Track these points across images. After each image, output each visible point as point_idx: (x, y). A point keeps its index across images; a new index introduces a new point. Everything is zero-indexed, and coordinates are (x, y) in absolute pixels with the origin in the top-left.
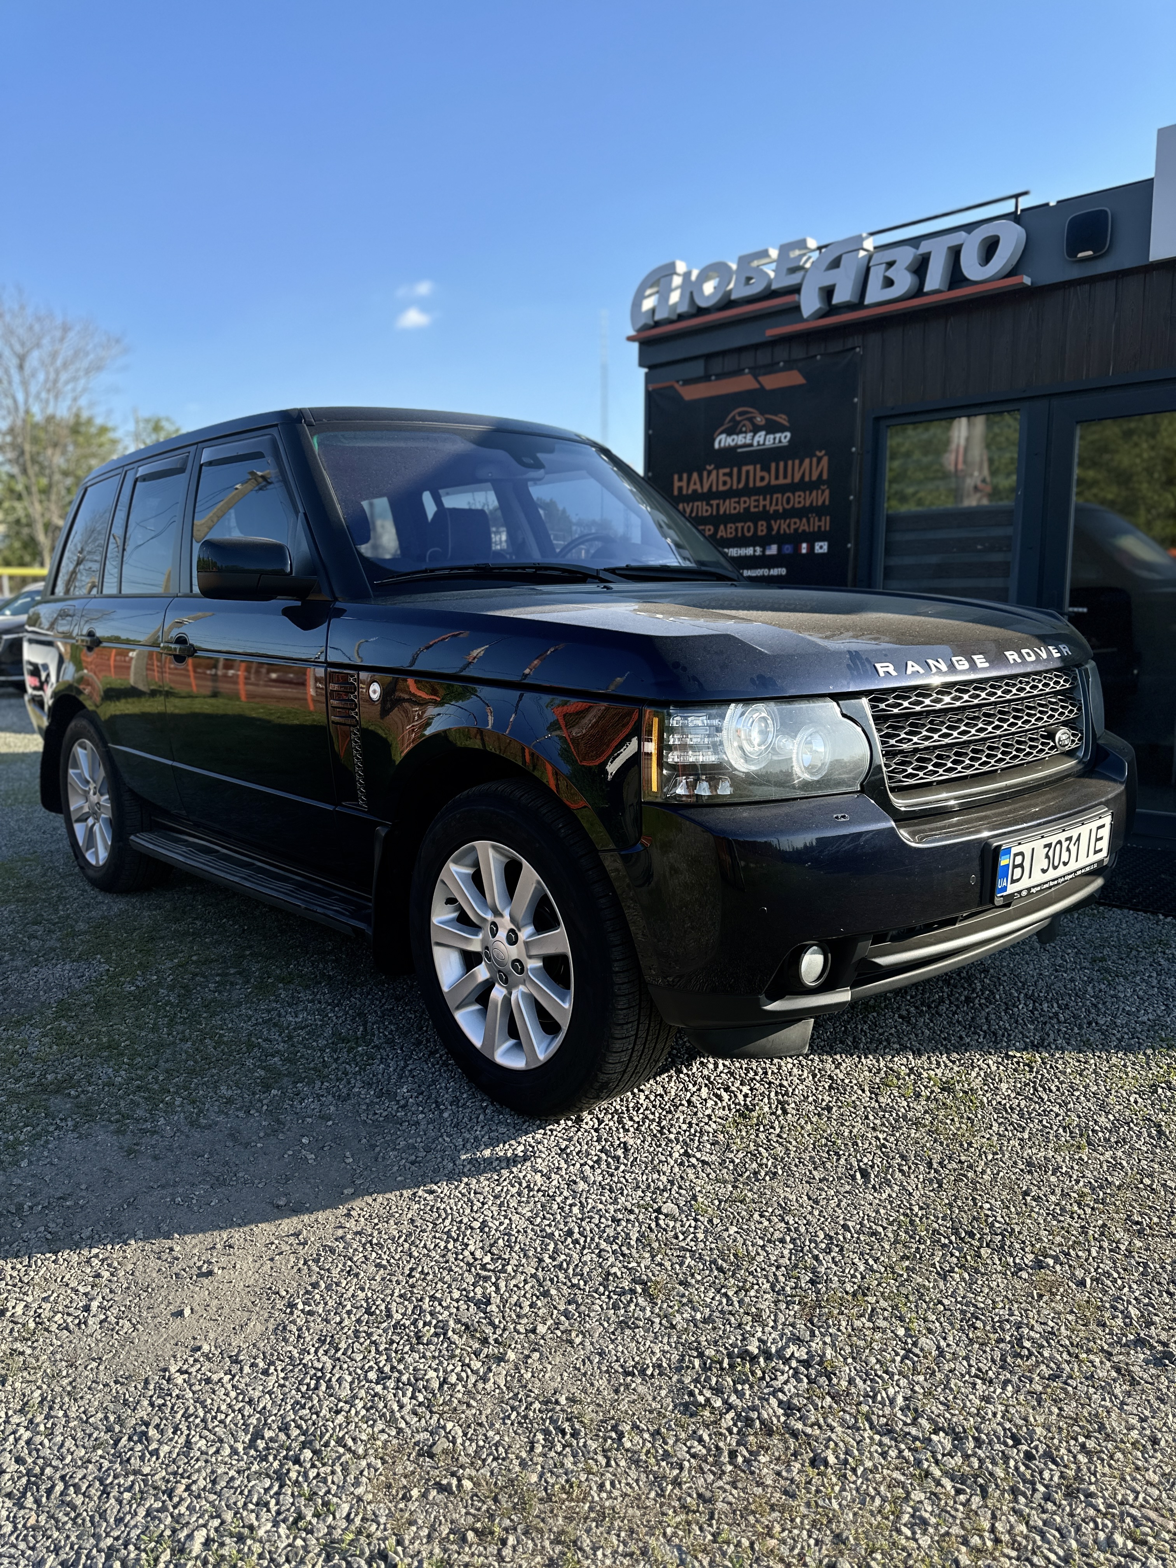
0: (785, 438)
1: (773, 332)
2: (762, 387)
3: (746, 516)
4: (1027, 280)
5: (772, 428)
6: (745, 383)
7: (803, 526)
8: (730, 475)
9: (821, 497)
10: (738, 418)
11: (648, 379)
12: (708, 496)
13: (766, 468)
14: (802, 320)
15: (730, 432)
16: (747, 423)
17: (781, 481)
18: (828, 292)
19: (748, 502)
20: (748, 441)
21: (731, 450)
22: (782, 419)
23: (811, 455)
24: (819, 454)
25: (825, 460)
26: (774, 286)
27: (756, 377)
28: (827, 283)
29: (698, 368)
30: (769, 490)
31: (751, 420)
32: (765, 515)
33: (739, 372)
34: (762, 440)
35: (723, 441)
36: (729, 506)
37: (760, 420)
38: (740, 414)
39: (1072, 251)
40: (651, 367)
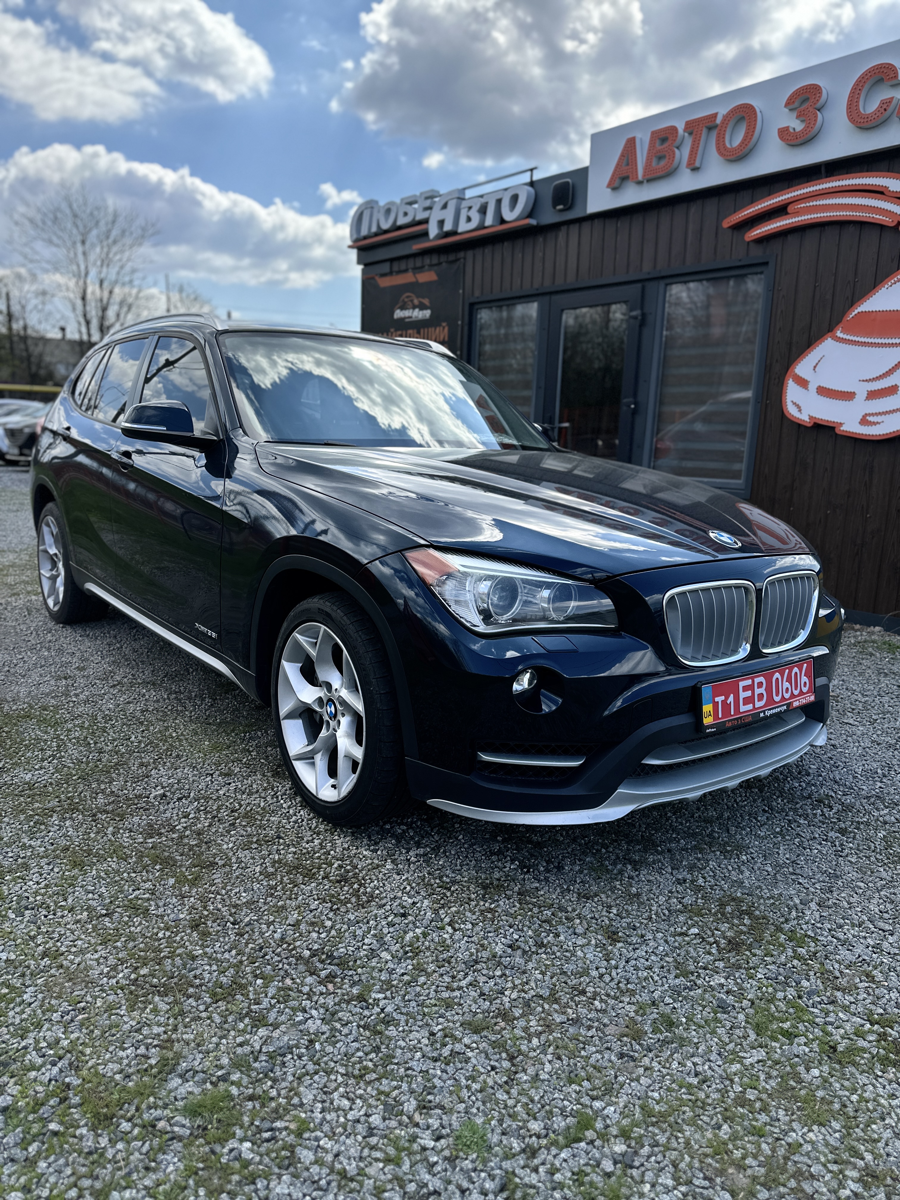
0: (427, 313)
1: (417, 246)
2: (417, 282)
4: (533, 222)
5: (422, 307)
6: (408, 278)
10: (406, 300)
11: (364, 272)
13: (419, 332)
14: (429, 240)
15: (402, 308)
16: (410, 303)
18: (441, 223)
20: (410, 314)
21: (402, 320)
22: (426, 302)
23: (440, 325)
24: (444, 324)
25: (446, 329)
26: (418, 218)
27: (414, 274)
28: (441, 218)
29: (386, 268)
31: (412, 301)
33: (406, 271)
34: (418, 314)
35: (399, 314)
37: (416, 302)
38: (408, 297)
39: (555, 205)
40: (366, 265)
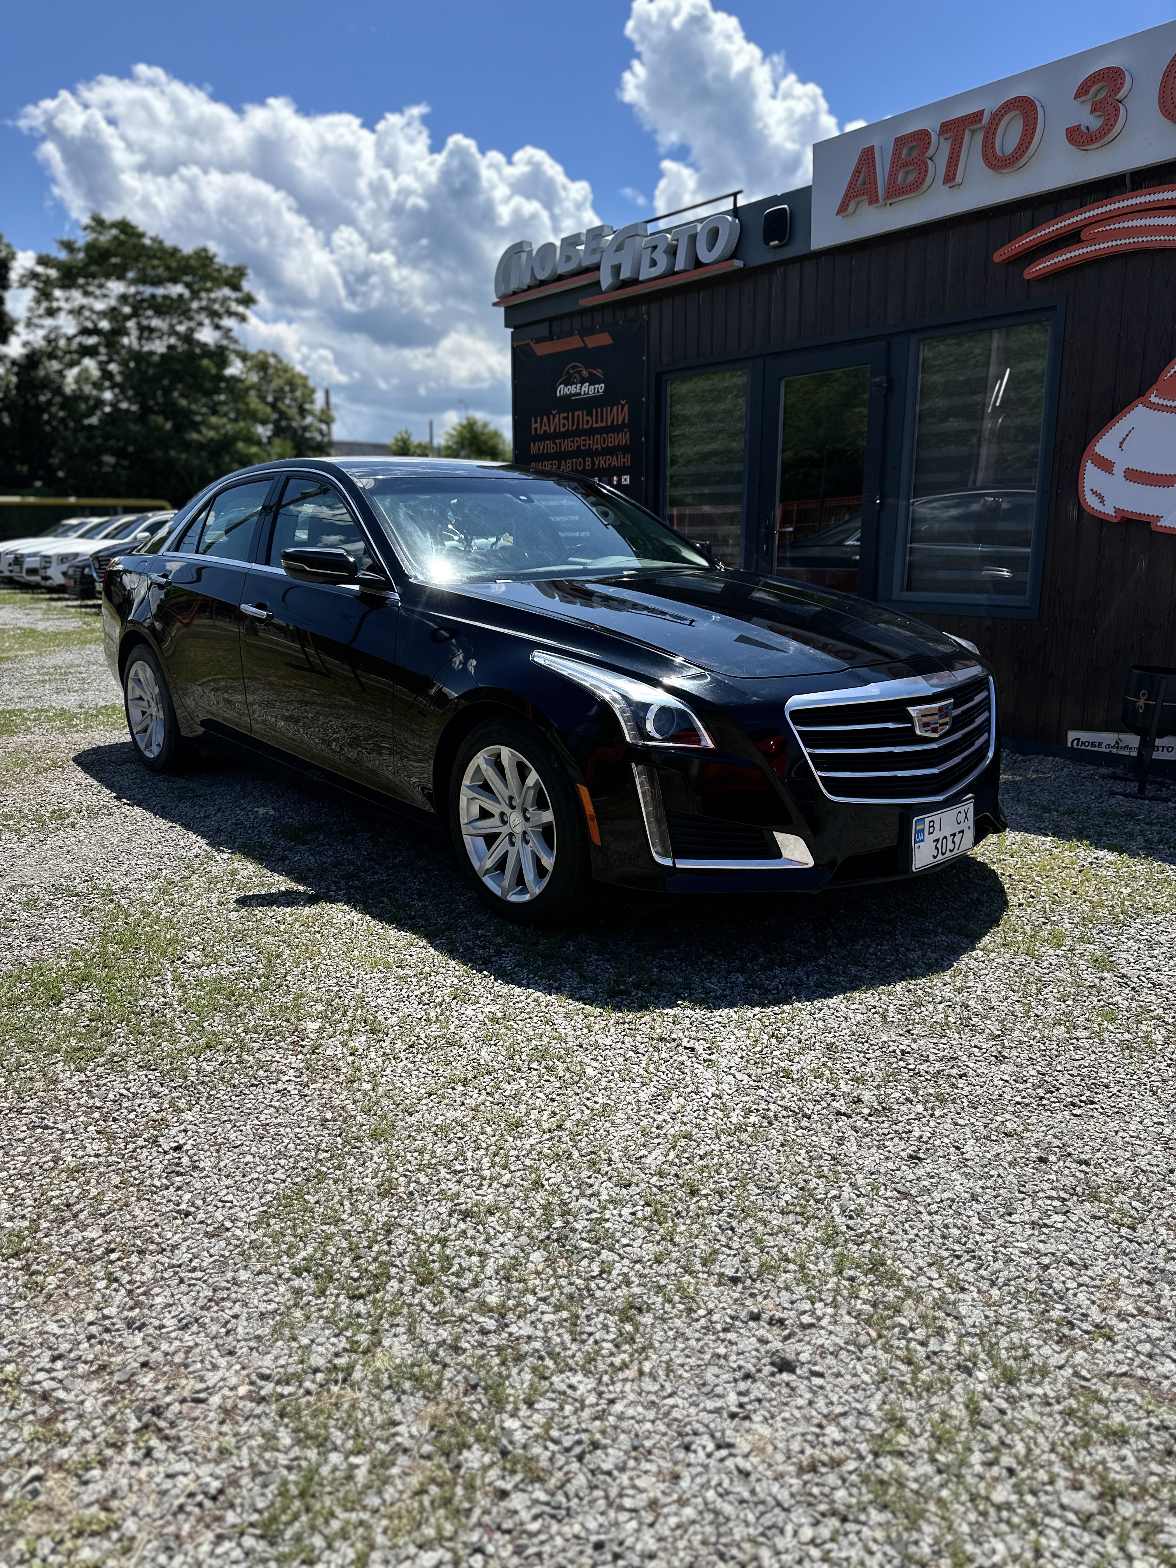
0: (601, 388)
1: (585, 300)
2: (586, 347)
3: (578, 453)
4: (738, 264)
5: (593, 381)
6: (574, 343)
7: (614, 461)
8: (567, 418)
9: (623, 438)
10: (571, 372)
11: (513, 337)
12: (554, 436)
13: (590, 414)
14: (601, 293)
15: (567, 383)
16: (577, 376)
17: (599, 425)
18: (617, 269)
19: (580, 441)
20: (578, 391)
21: (567, 397)
22: (599, 373)
23: (618, 403)
24: (622, 402)
25: (626, 408)
26: (585, 264)
27: (582, 337)
28: (616, 261)
29: (544, 329)
30: (592, 432)
31: (579, 372)
32: (591, 453)
33: (570, 334)
34: (587, 390)
35: (563, 390)
36: (568, 445)
37: (585, 373)
38: (573, 367)
39: (767, 240)
40: (515, 328)
